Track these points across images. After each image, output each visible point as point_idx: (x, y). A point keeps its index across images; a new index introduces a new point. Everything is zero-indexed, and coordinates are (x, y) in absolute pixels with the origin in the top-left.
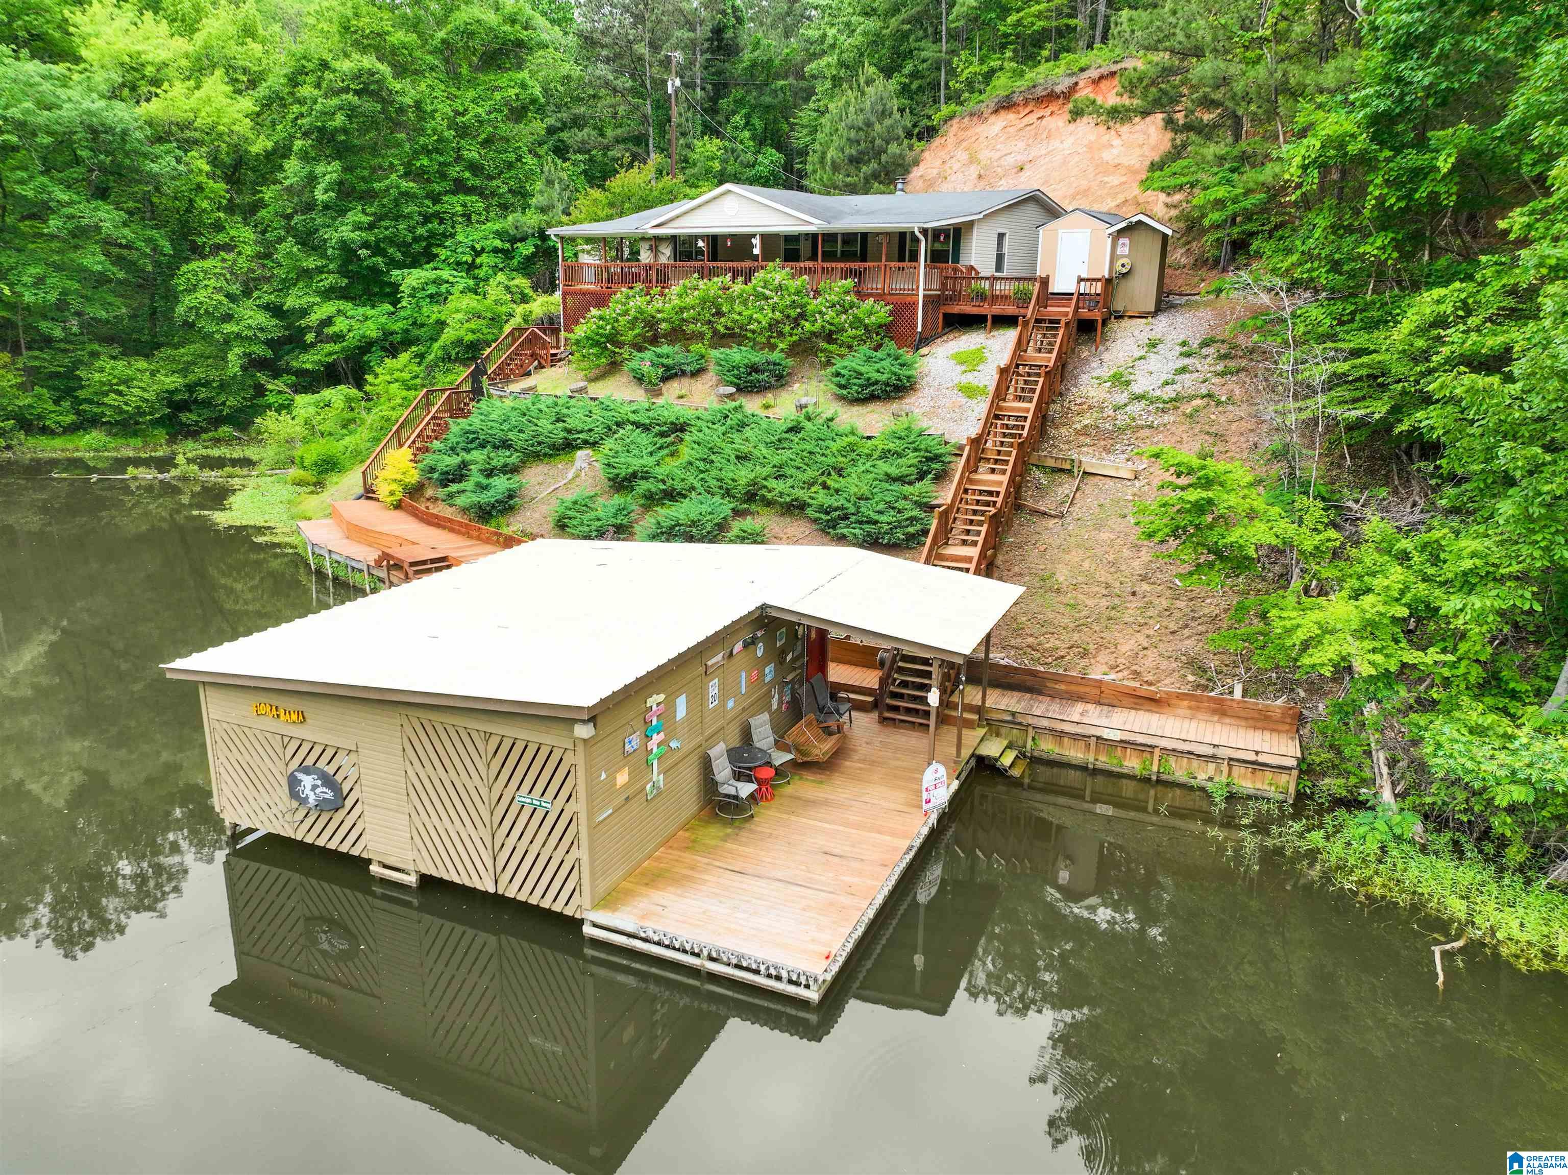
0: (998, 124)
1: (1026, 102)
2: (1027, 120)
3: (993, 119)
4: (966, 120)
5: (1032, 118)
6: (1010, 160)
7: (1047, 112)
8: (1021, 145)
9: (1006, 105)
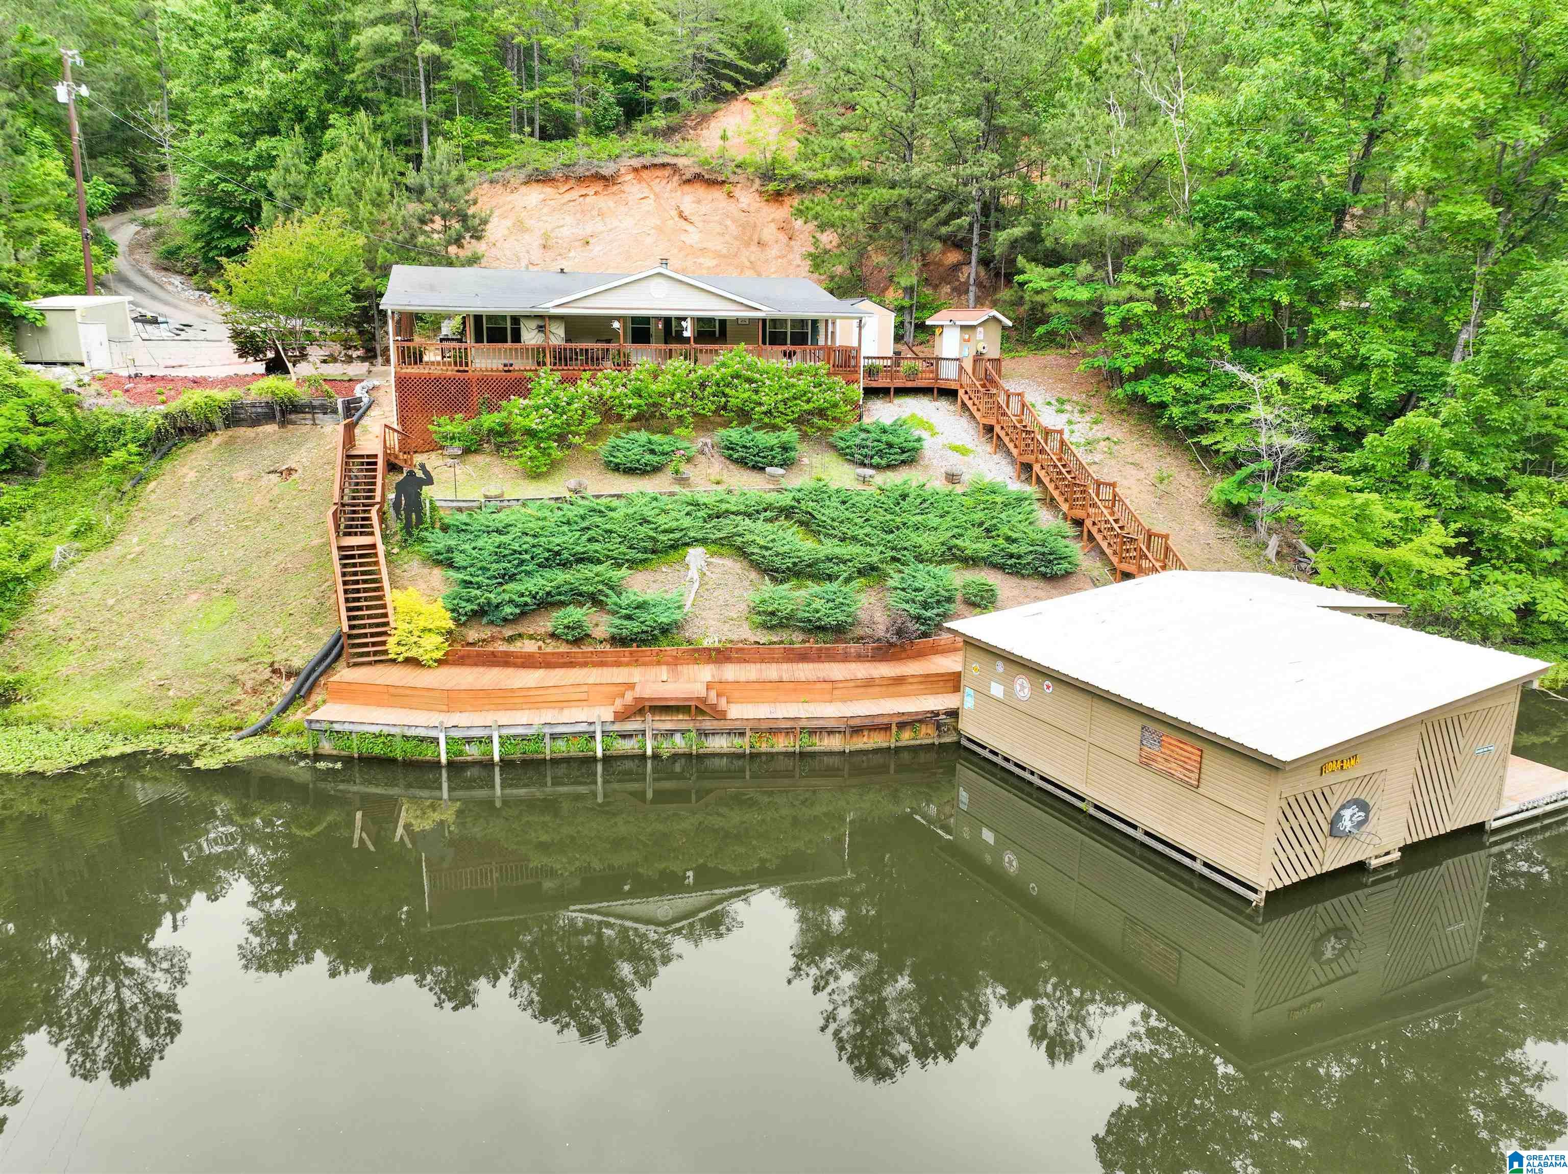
0: (534, 195)
1: (567, 178)
2: (568, 196)
3: (524, 189)
4: (486, 185)
5: (575, 194)
6: (565, 232)
7: (590, 191)
8: (569, 220)
9: (542, 178)
